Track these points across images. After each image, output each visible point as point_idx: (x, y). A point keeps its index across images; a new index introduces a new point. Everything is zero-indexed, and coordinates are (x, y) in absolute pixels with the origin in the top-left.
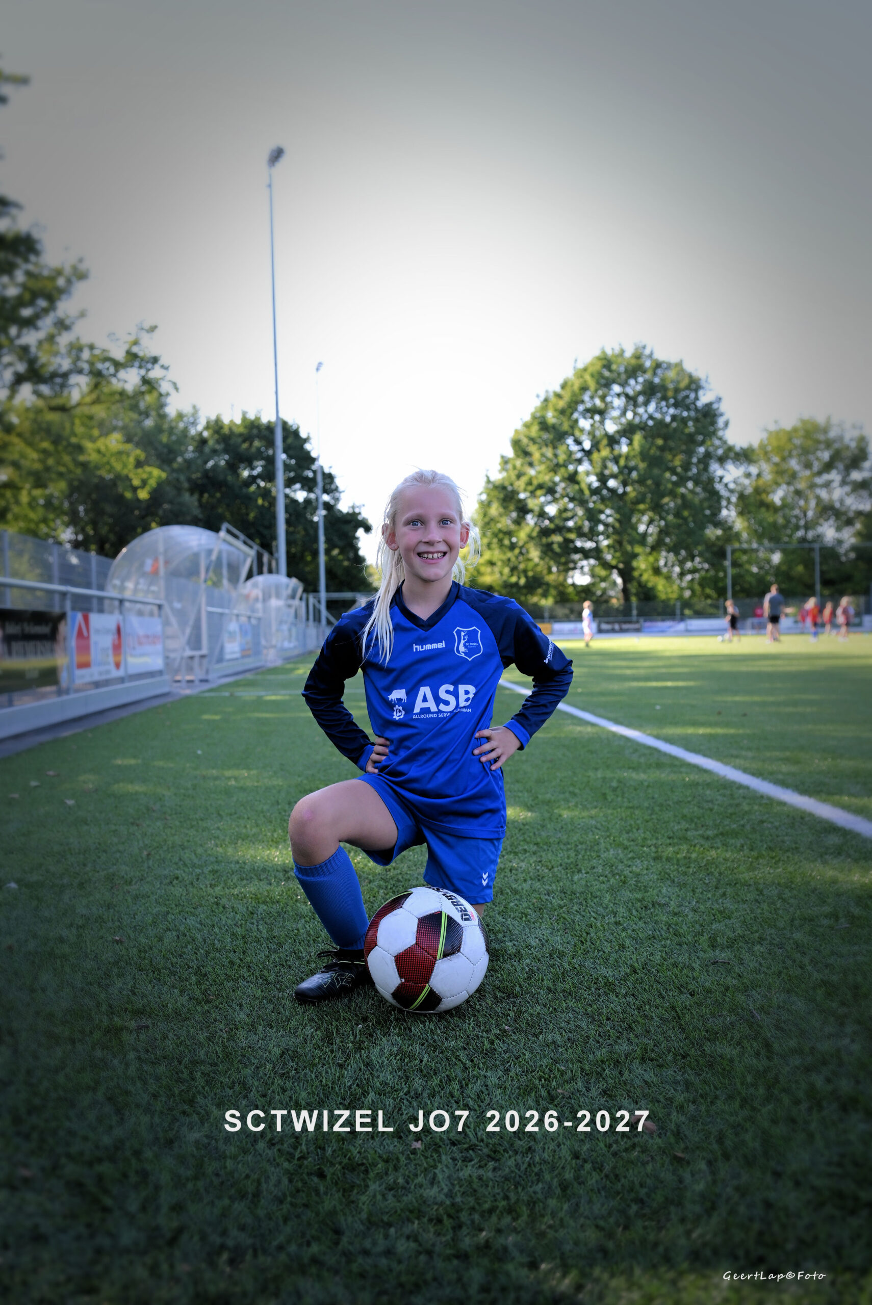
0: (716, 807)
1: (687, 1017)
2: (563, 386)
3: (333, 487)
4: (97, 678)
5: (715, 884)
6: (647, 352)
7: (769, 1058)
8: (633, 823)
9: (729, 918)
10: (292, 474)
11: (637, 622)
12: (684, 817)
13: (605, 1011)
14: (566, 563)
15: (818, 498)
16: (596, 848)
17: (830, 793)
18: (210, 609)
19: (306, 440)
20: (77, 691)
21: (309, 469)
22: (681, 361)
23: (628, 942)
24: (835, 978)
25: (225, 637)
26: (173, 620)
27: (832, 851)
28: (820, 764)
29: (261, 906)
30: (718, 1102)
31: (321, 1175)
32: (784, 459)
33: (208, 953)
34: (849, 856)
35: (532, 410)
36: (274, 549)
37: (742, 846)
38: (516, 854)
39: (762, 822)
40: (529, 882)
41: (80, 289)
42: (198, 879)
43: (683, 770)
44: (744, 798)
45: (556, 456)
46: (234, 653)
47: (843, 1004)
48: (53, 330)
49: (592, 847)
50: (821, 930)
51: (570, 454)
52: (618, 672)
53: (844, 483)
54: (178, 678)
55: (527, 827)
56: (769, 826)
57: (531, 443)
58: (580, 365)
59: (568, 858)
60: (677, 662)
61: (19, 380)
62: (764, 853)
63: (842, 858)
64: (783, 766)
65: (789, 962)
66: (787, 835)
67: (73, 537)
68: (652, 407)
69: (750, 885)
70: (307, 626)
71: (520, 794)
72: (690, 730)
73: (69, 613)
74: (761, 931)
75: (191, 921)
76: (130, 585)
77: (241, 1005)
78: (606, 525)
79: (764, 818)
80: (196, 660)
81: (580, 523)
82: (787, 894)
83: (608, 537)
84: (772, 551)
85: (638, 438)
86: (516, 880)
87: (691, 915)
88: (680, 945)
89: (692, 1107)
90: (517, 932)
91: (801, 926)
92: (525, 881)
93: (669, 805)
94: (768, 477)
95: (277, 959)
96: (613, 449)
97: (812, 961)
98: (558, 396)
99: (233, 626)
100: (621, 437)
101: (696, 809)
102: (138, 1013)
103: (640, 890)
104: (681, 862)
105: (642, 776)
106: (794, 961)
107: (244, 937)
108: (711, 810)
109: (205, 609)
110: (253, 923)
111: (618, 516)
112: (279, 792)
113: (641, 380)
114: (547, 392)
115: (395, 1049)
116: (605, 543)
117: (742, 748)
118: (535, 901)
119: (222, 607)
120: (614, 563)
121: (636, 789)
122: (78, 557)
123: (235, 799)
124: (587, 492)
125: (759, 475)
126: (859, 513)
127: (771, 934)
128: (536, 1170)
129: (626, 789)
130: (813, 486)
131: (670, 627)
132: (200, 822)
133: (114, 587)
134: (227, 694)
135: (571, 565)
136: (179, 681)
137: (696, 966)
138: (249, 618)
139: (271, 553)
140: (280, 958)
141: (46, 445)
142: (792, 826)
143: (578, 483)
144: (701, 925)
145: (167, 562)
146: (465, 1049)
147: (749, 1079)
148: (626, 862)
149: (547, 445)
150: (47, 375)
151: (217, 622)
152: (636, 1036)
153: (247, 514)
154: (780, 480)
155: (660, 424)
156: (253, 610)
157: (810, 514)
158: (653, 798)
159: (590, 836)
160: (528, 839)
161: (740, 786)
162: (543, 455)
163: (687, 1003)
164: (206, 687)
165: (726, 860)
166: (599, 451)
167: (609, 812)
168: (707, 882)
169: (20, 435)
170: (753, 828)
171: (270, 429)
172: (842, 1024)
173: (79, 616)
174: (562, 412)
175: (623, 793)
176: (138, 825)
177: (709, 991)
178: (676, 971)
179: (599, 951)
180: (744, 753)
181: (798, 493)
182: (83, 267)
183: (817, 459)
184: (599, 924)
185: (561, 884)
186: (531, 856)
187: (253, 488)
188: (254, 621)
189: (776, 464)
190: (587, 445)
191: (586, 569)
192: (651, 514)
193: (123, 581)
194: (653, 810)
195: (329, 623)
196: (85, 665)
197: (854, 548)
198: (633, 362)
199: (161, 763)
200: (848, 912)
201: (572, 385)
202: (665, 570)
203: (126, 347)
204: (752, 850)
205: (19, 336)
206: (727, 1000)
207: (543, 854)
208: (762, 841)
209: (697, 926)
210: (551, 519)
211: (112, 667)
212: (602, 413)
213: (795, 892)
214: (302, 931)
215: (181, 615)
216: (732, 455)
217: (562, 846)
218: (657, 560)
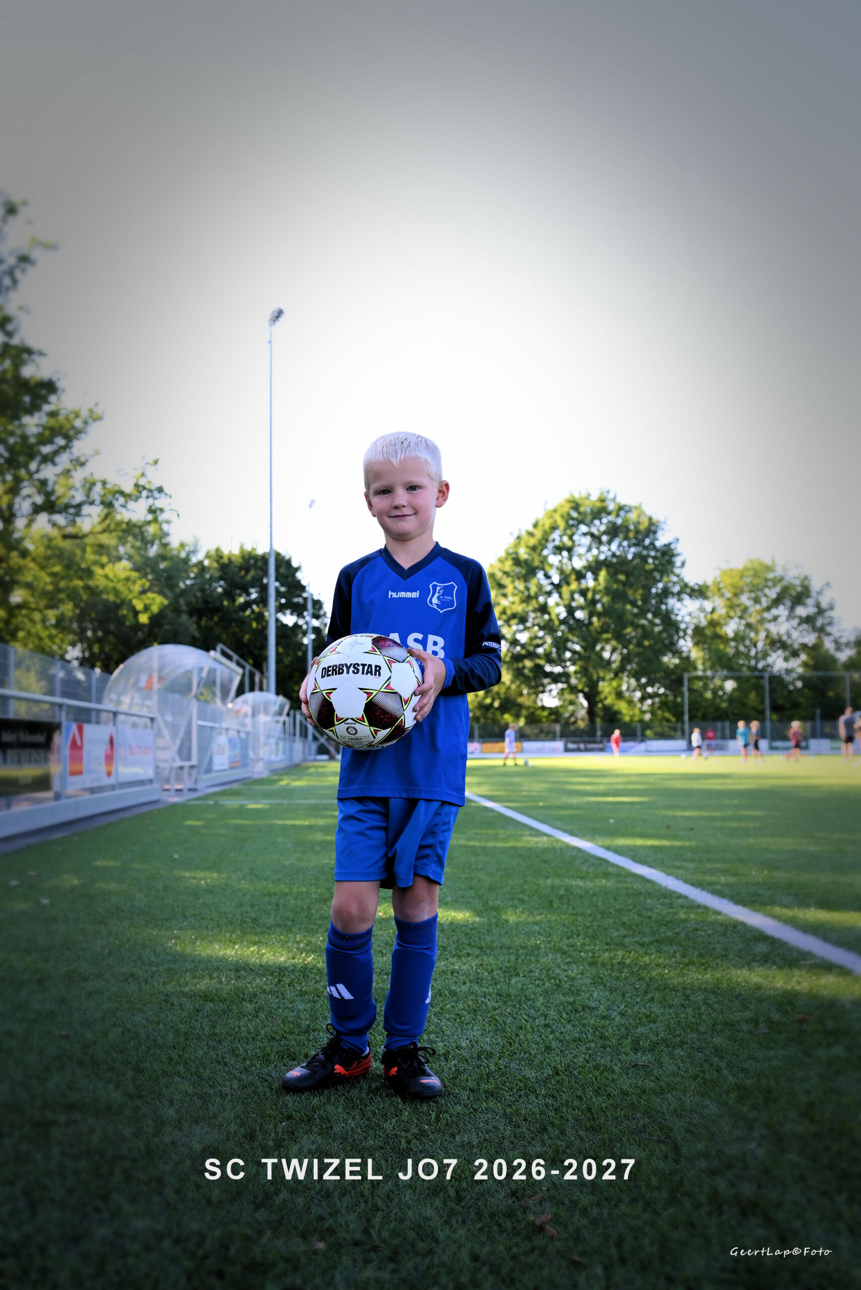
0: (655, 915)
1: (602, 1120)
2: (535, 526)
3: (322, 612)
4: (89, 785)
5: (644, 988)
6: (611, 496)
7: (676, 1161)
8: (574, 929)
9: (654, 1022)
10: (283, 601)
11: (601, 742)
12: (623, 924)
13: (523, 1112)
14: (537, 687)
15: (768, 631)
16: (536, 953)
17: (763, 904)
18: (201, 723)
19: (297, 569)
20: (68, 797)
21: (300, 596)
22: (641, 504)
23: (554, 1044)
24: (748, 1082)
25: (214, 748)
26: (166, 733)
27: (759, 958)
28: (757, 875)
29: (208, 1004)
30: (622, 1205)
31: (220, 1275)
32: (736, 595)
33: (149, 1049)
34: (775, 963)
35: (506, 546)
36: (264, 669)
37: (675, 953)
38: (459, 957)
39: (696, 930)
40: (468, 984)
41: (95, 429)
42: (152, 977)
43: (628, 879)
44: (682, 907)
45: (528, 589)
46: (222, 764)
47: (754, 1108)
48: (68, 465)
49: (532, 951)
50: (741, 1035)
51: (540, 587)
52: (579, 788)
53: (790, 617)
54: (166, 787)
55: (474, 932)
56: (703, 934)
57: (505, 577)
58: (551, 507)
59: (509, 962)
60: (635, 779)
61: (37, 509)
62: (695, 960)
63: (768, 965)
64: (722, 878)
65: (706, 1066)
66: (718, 942)
67: (80, 655)
68: (614, 547)
69: (678, 990)
70: (294, 741)
71: (472, 901)
72: (639, 842)
73: (64, 724)
74: (683, 1035)
75: (139, 1018)
76: (126, 699)
77: (171, 1102)
78: (574, 652)
79: (699, 926)
80: (186, 771)
81: (548, 650)
82: (712, 999)
83: (574, 664)
84: (726, 678)
85: (603, 574)
86: (456, 983)
87: (618, 1018)
88: (604, 1048)
89: (595, 1210)
90: (449, 1033)
91: (721, 1031)
92: (464, 983)
93: (611, 913)
94: (721, 611)
95: (214, 1056)
96: (580, 584)
97: (728, 1065)
98: (531, 534)
99: (222, 740)
100: (587, 571)
101: (635, 917)
102: (70, 1107)
103: (572, 994)
104: (616, 967)
105: (589, 884)
106: (711, 1065)
107: (186, 1034)
108: (650, 918)
109: (196, 722)
110: (197, 1021)
111: (583, 644)
112: (244, 895)
113: (605, 520)
114: (520, 530)
115: (314, 1147)
116: (572, 669)
117: (685, 860)
118: (471, 1003)
119: (214, 721)
120: (580, 687)
121: (581, 897)
122: (85, 673)
123: (201, 901)
124: (556, 623)
125: (713, 611)
126: (804, 646)
127: (692, 1038)
128: (434, 1272)
129: (572, 897)
130: (762, 621)
131: (632, 747)
132: (164, 922)
133: (111, 701)
134: (212, 802)
135: (541, 689)
136: (168, 790)
137: (617, 1069)
138: (239, 732)
139: (262, 672)
140: (217, 1055)
141: (57, 569)
142: (724, 934)
143: (549, 614)
144: (627, 1029)
145: (160, 679)
146: (382, 1148)
147: (654, 1181)
148: (562, 967)
149: (519, 578)
150: (62, 506)
151: (206, 735)
152: (550, 1138)
153: (243, 637)
154: (732, 614)
155: (622, 561)
156: (243, 725)
157: (760, 645)
158: (596, 906)
159: (533, 941)
160: (473, 943)
161: (680, 896)
162: (515, 588)
163: (604, 1105)
164: (194, 795)
165: (658, 965)
166: (568, 584)
167: (553, 918)
168: (638, 986)
169: (34, 560)
170: (688, 936)
171: (264, 559)
172: (751, 1128)
173: (74, 727)
174: (534, 548)
175: (569, 901)
176: (105, 924)
177: (625, 1093)
178: (597, 1073)
179: (525, 1053)
180: (686, 864)
181: (749, 626)
182: (98, 411)
183: (766, 596)
184: (528, 1026)
185: (499, 987)
186: (472, 959)
187: (248, 612)
188: (243, 735)
189: (728, 599)
190: (556, 579)
191: (555, 693)
192: (614, 643)
193: (119, 695)
194: (595, 917)
195: (315, 738)
196: (78, 773)
197: (801, 678)
198: (598, 504)
199: (138, 866)
200: (769, 1018)
201: (543, 525)
202: (627, 694)
203: (134, 481)
204: (683, 957)
205: (38, 471)
206: (643, 1102)
207: (485, 958)
208: (694, 948)
209: (623, 1029)
210: (523, 646)
211: (104, 775)
212: (570, 550)
213: (720, 998)
214: (243, 1029)
215: (174, 727)
216: (688, 590)
217: (505, 951)
218: (620, 686)
